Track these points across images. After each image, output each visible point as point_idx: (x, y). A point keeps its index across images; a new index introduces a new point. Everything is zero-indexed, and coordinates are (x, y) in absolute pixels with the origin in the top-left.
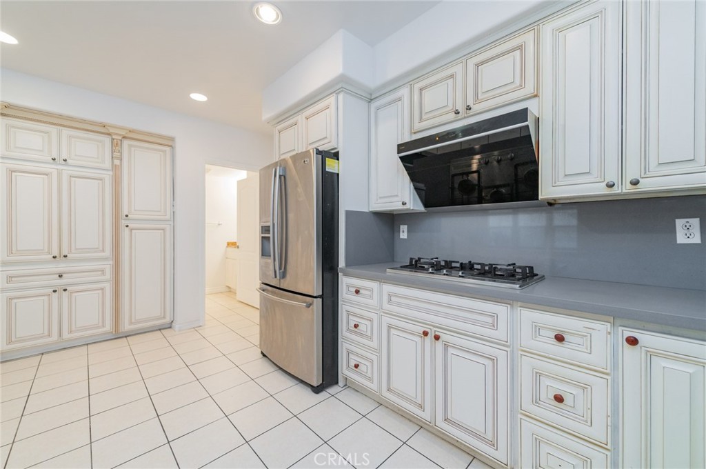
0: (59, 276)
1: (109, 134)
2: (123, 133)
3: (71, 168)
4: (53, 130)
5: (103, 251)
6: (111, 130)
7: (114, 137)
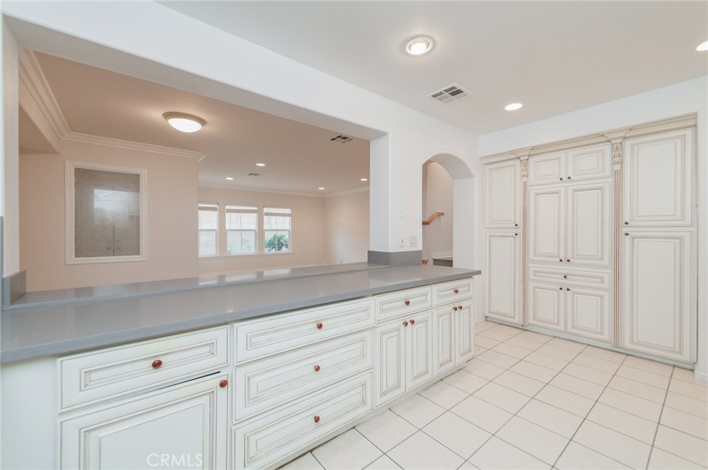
0: (565, 277)
1: (609, 141)
2: (623, 134)
3: (576, 183)
4: (562, 154)
5: (602, 259)
6: (610, 137)
7: (613, 142)
